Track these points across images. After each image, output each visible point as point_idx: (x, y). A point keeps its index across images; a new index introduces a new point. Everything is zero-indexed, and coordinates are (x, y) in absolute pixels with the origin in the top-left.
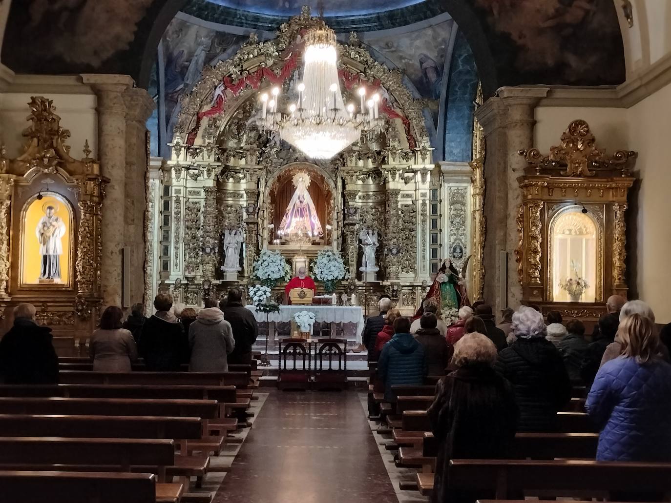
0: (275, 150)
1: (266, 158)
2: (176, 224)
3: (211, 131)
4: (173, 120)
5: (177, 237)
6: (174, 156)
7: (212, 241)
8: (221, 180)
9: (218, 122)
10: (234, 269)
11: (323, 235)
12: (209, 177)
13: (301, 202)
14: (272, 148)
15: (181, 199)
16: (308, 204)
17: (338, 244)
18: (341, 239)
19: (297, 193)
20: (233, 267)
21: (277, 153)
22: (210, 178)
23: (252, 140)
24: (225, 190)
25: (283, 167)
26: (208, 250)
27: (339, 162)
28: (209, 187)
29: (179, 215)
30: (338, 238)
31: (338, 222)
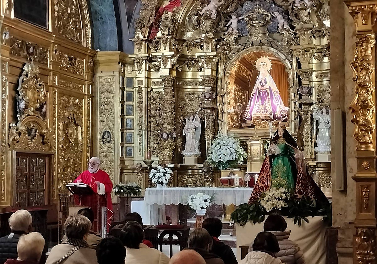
0: (233, 37)
1: (223, 45)
2: (139, 113)
3: (167, 23)
4: (135, 16)
5: (140, 125)
6: (136, 51)
7: (169, 127)
8: (180, 69)
9: (176, 14)
10: (192, 154)
11: (286, 117)
12: (165, 66)
13: (262, 86)
14: (230, 34)
15: (143, 89)
16: (270, 87)
17: (295, 125)
18: (298, 120)
20: (191, 151)
21: (236, 41)
22: (167, 67)
23: (208, 29)
24: (184, 78)
25: (241, 52)
26: (165, 136)
27: (293, 42)
28: (166, 76)
29: (142, 105)
30: (295, 119)
31: (295, 103)
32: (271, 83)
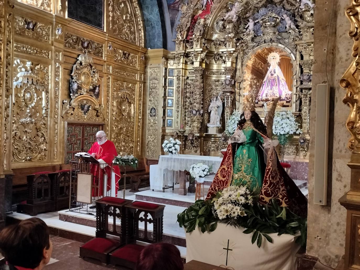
0: (250, 37)
1: (242, 43)
2: (178, 95)
3: (199, 27)
4: (177, 23)
5: (178, 104)
6: (177, 49)
7: (197, 106)
8: (208, 62)
9: (207, 20)
10: (214, 126)
12: (196, 60)
13: (272, 75)
14: (248, 35)
15: (181, 77)
16: (278, 76)
17: (296, 105)
18: (298, 102)
19: (271, 69)
20: (214, 123)
21: (253, 40)
22: (197, 61)
23: (230, 31)
24: (211, 69)
25: (255, 49)
26: (194, 112)
28: (196, 67)
29: (179, 89)
30: (296, 101)
31: (297, 88)
32: (279, 72)
